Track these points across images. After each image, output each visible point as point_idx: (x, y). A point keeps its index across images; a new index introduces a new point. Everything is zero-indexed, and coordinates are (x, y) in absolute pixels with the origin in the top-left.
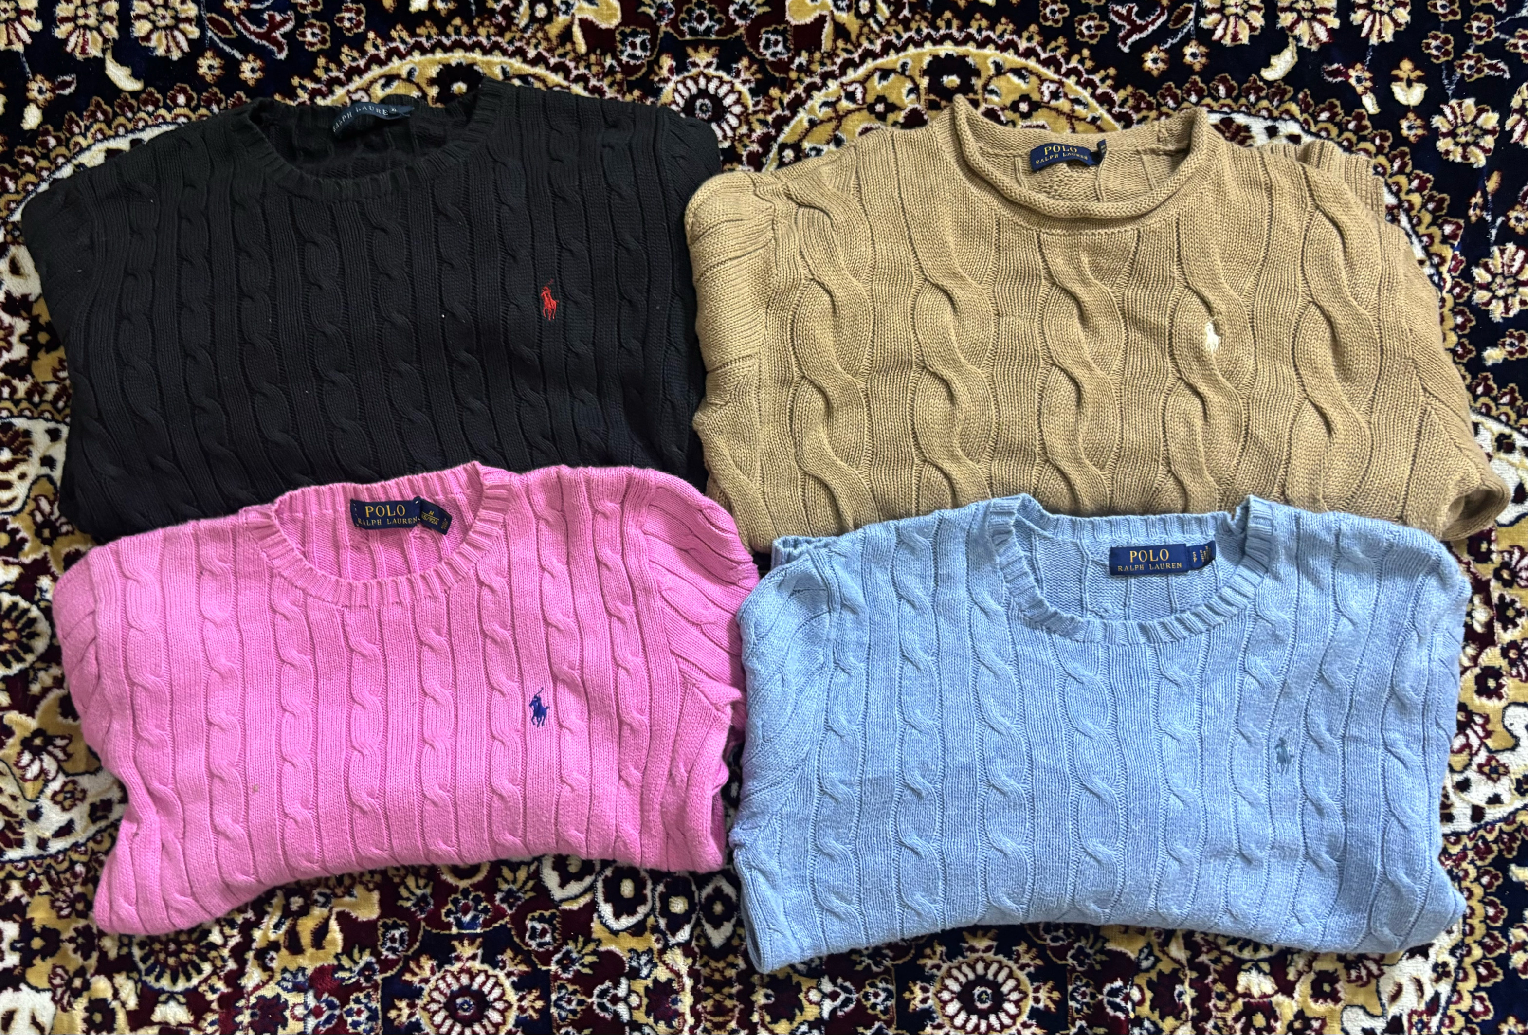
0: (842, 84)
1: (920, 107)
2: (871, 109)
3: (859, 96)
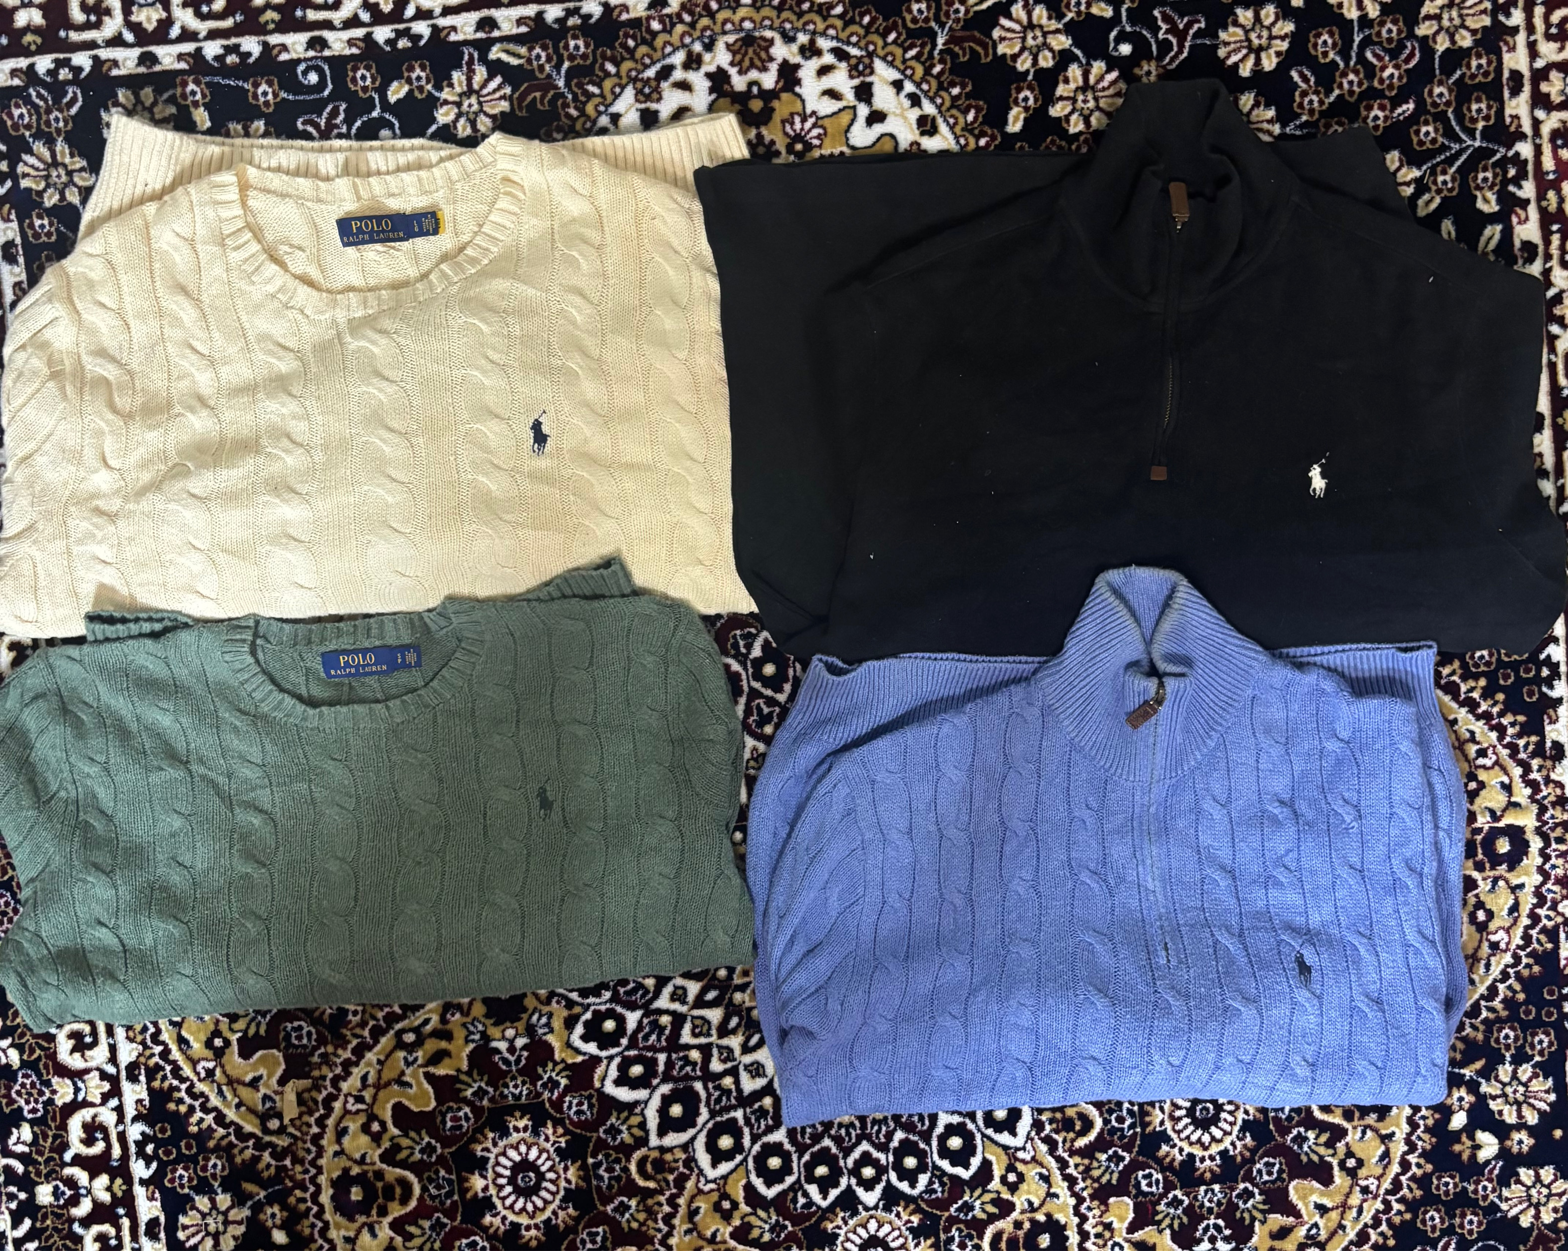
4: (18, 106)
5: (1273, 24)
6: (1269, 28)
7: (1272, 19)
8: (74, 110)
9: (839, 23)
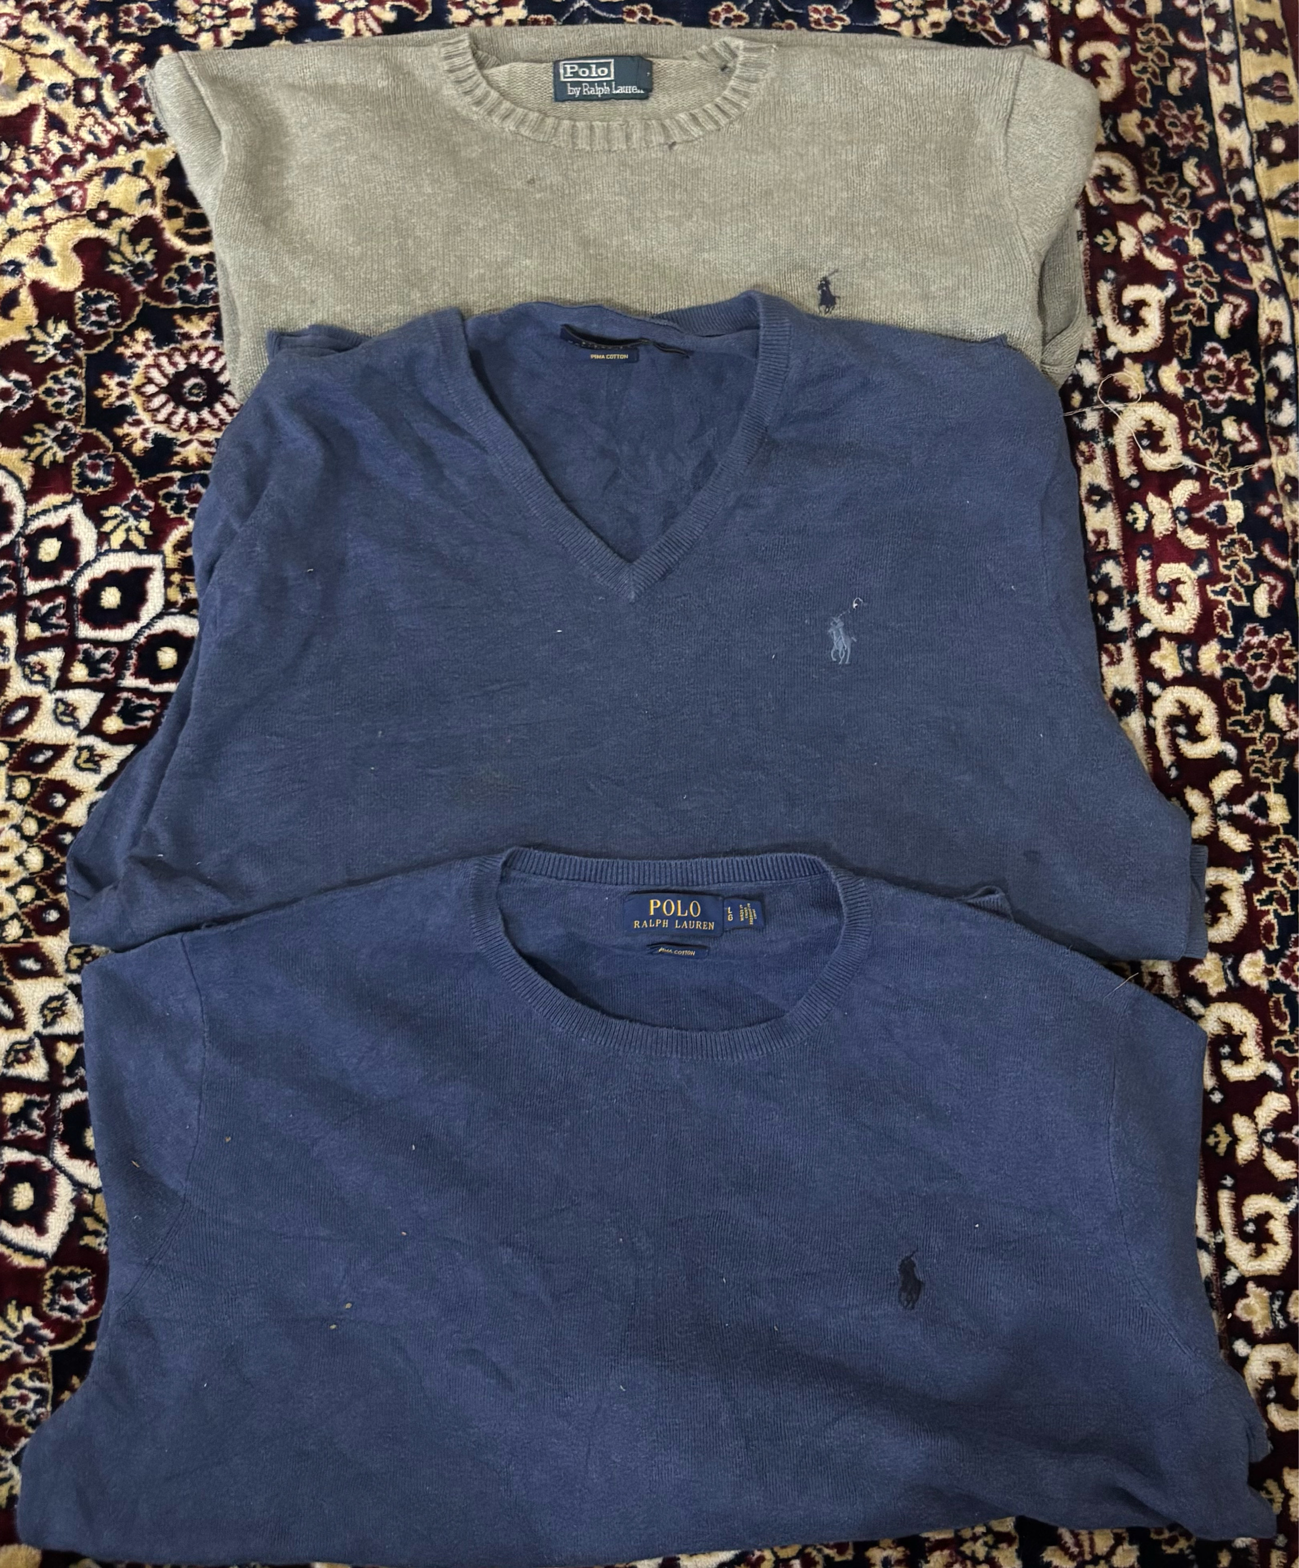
0: (57, 188)
1: (157, 212)
2: (91, 215)
3: (76, 201)
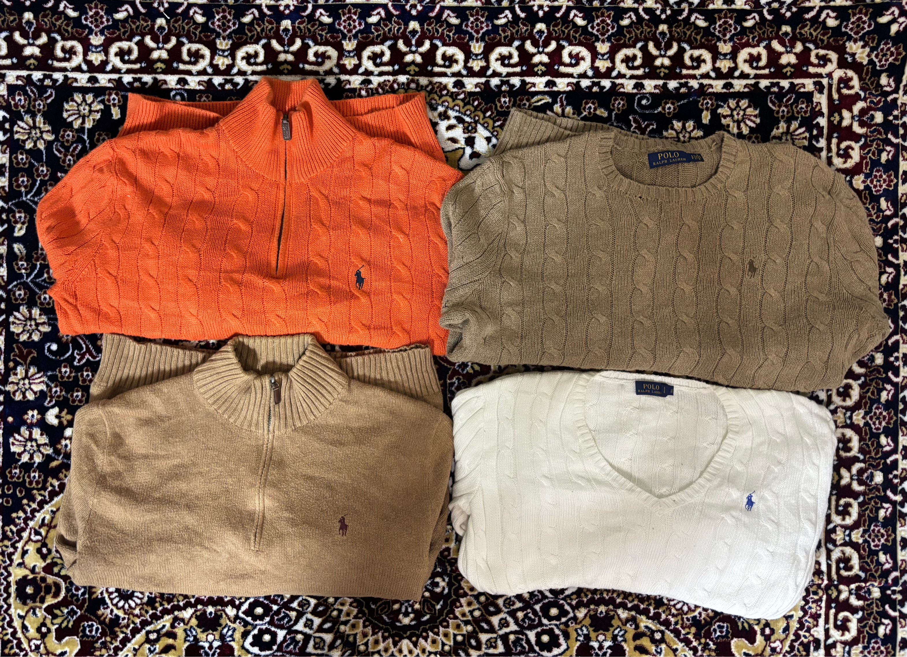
4: (19, 95)
5: (692, 131)
6: (690, 133)
7: (692, 128)
8: (49, 101)
9: (461, 104)
